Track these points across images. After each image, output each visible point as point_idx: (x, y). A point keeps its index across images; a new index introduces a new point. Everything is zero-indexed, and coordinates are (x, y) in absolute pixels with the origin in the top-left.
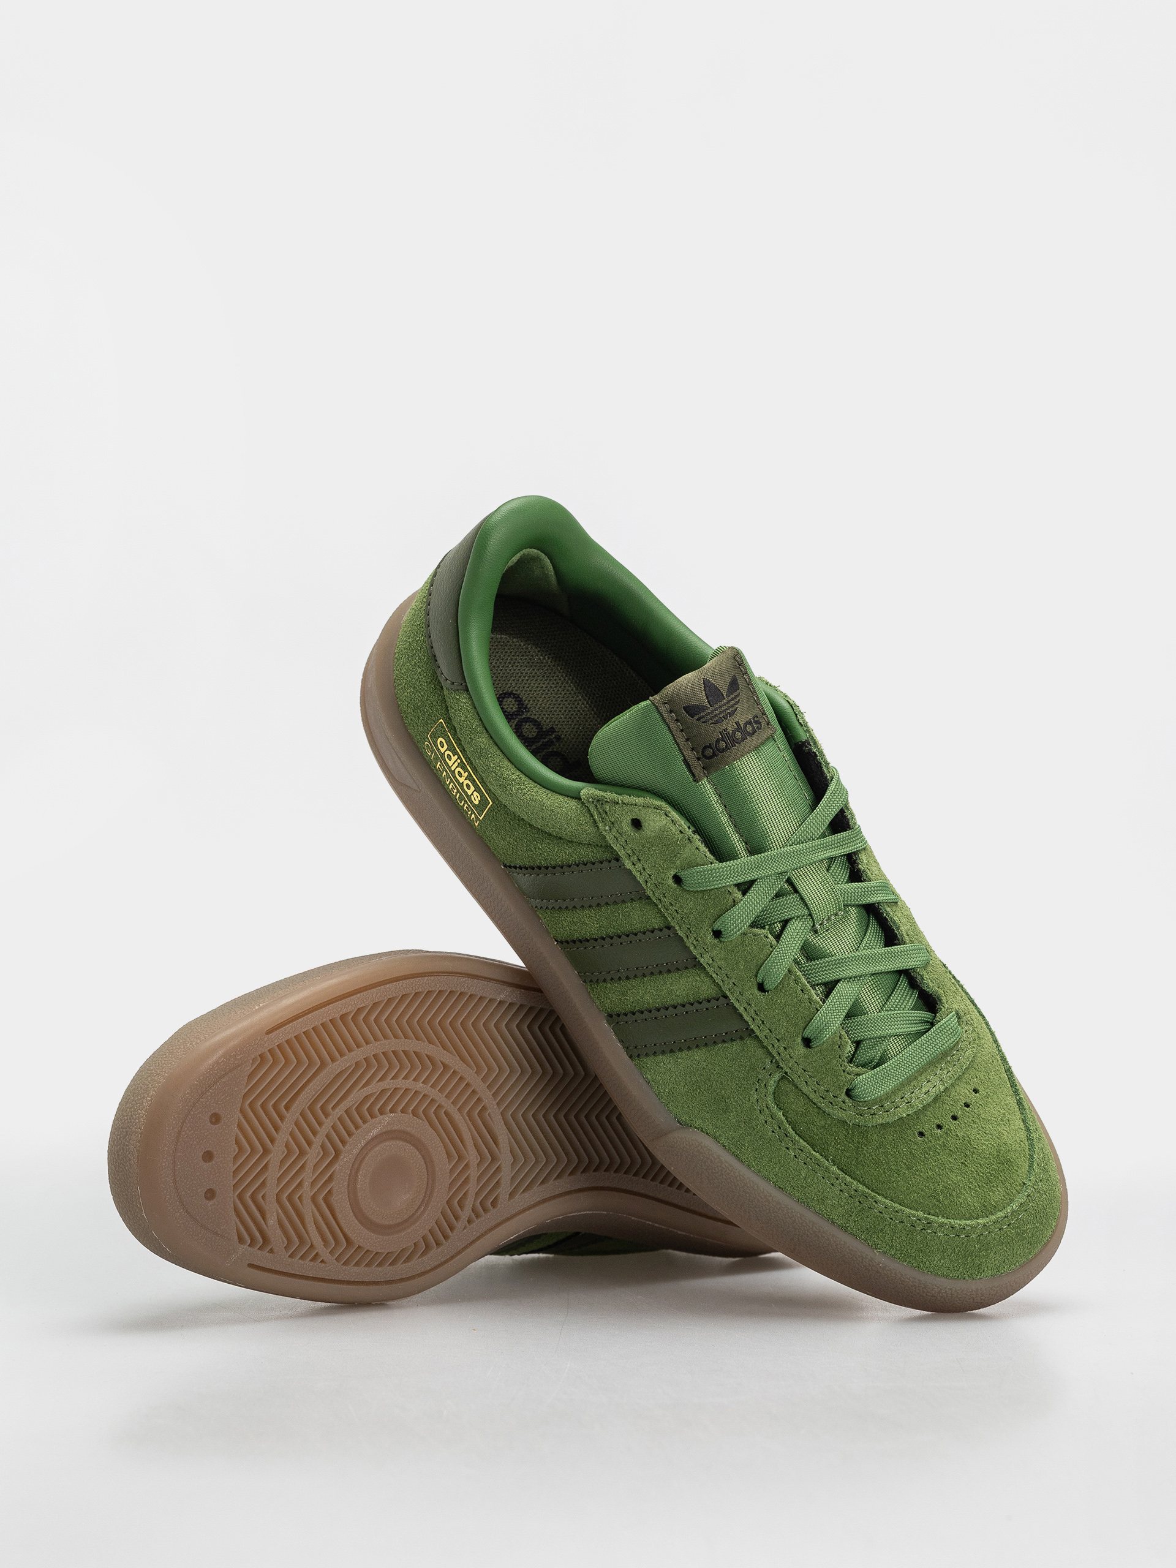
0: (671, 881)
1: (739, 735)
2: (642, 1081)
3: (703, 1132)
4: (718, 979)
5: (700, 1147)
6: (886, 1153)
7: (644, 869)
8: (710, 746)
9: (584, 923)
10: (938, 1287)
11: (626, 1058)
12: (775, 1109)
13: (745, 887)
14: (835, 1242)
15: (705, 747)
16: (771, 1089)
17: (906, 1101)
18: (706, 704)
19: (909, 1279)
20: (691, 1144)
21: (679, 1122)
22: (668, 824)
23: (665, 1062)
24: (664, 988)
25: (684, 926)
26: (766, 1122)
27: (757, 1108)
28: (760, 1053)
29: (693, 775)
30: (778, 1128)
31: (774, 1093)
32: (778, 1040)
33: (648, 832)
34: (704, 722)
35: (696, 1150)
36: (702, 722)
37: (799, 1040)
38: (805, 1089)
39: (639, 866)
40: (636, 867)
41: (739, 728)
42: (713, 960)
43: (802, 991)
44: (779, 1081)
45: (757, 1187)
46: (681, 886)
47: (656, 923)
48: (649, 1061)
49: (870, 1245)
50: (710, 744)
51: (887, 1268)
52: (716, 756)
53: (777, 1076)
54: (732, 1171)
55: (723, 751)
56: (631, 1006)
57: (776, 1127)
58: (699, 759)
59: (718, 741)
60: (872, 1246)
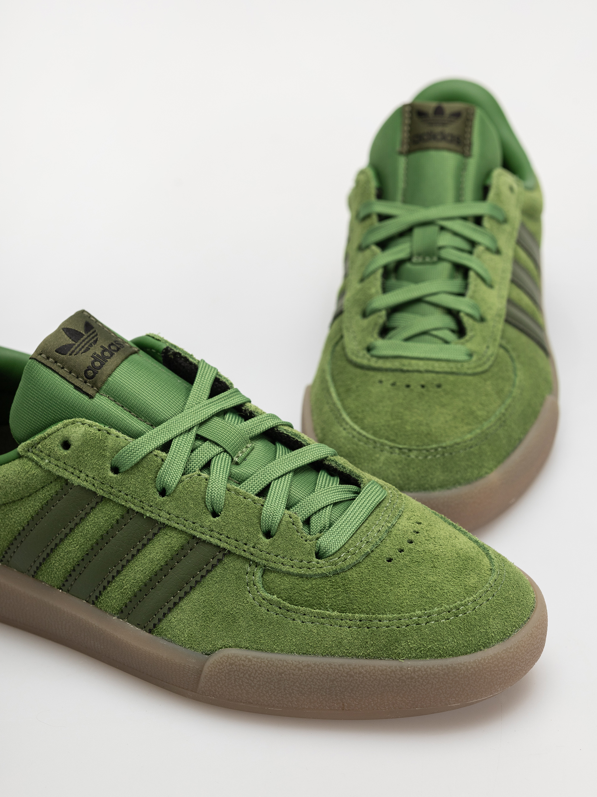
0: (111, 474)
1: (107, 354)
2: (165, 643)
3: (227, 647)
4: (181, 527)
5: (229, 659)
6: (369, 583)
7: (87, 476)
8: (89, 369)
9: (70, 552)
10: (464, 664)
11: (148, 634)
12: (269, 596)
13: (166, 447)
14: (366, 671)
15: (86, 372)
16: (260, 585)
17: (366, 542)
18: (71, 342)
19: (438, 669)
20: (222, 662)
21: (206, 654)
22: (87, 429)
23: (175, 617)
24: (146, 561)
25: (136, 501)
26: (268, 611)
27: (256, 603)
28: (238, 564)
29: (87, 394)
30: (279, 609)
31: (263, 587)
32: (246, 544)
33: (76, 444)
34: (76, 354)
35: (228, 664)
36: (75, 355)
37: (261, 536)
38: (285, 568)
39: (83, 475)
40: (81, 478)
41: (105, 350)
42: (169, 514)
43: (245, 498)
44: (262, 576)
45: (286, 662)
46: (119, 473)
47: (117, 513)
48: (164, 625)
49: (394, 658)
50: (87, 367)
51: (417, 669)
52: (97, 373)
53: (259, 573)
54: (261, 662)
55: (100, 368)
56: (131, 592)
57: (277, 609)
58: (85, 382)
59: (93, 363)
60: (396, 659)
